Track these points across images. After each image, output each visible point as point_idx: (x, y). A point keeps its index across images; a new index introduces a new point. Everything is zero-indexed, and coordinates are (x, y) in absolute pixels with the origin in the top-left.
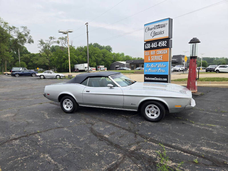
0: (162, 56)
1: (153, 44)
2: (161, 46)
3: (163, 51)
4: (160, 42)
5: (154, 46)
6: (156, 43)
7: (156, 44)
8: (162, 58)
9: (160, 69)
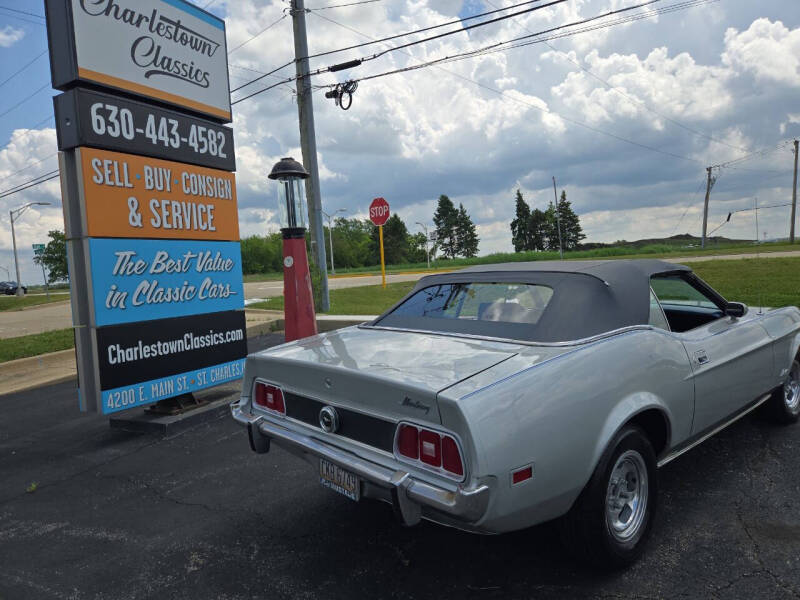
0: (210, 207)
1: (151, 118)
2: (203, 151)
3: (212, 184)
4: (194, 127)
5: (165, 139)
6: (175, 123)
7: (174, 131)
8: (210, 217)
9: (208, 281)
